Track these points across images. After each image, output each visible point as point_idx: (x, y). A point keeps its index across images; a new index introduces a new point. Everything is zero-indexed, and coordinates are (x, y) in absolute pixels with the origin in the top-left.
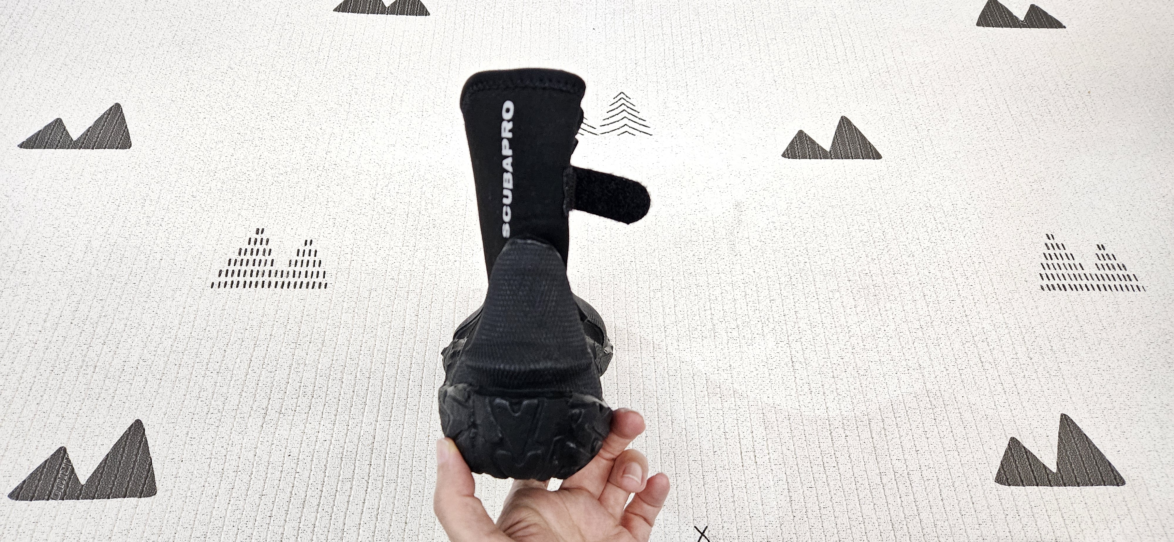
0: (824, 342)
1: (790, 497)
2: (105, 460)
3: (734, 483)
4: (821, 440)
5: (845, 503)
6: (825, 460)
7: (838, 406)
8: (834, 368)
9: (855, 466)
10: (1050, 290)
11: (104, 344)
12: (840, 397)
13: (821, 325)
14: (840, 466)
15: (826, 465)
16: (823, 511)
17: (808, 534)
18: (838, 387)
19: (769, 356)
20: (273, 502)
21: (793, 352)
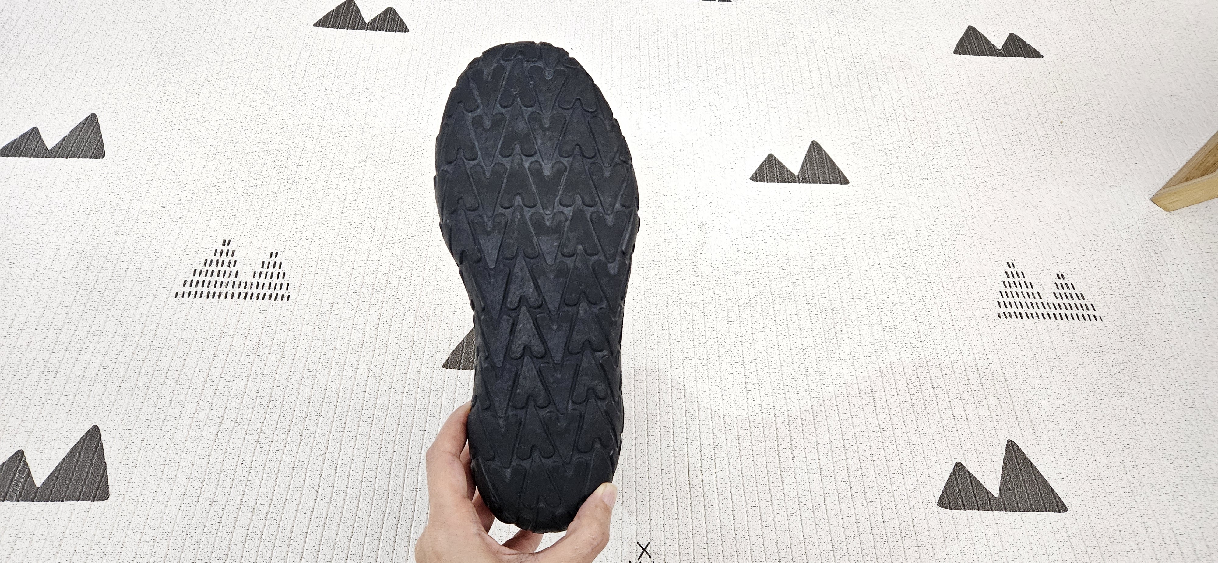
0: (778, 364)
1: (734, 515)
2: (61, 464)
3: (679, 500)
4: (768, 461)
5: (787, 522)
6: (771, 479)
7: (788, 427)
8: (786, 390)
9: (800, 487)
10: (1006, 317)
11: (67, 350)
12: (790, 419)
13: (777, 347)
14: (785, 486)
15: (771, 484)
16: (765, 530)
17: (749, 552)
18: (789, 408)
19: (723, 377)
20: (223, 510)
21: (748, 373)
